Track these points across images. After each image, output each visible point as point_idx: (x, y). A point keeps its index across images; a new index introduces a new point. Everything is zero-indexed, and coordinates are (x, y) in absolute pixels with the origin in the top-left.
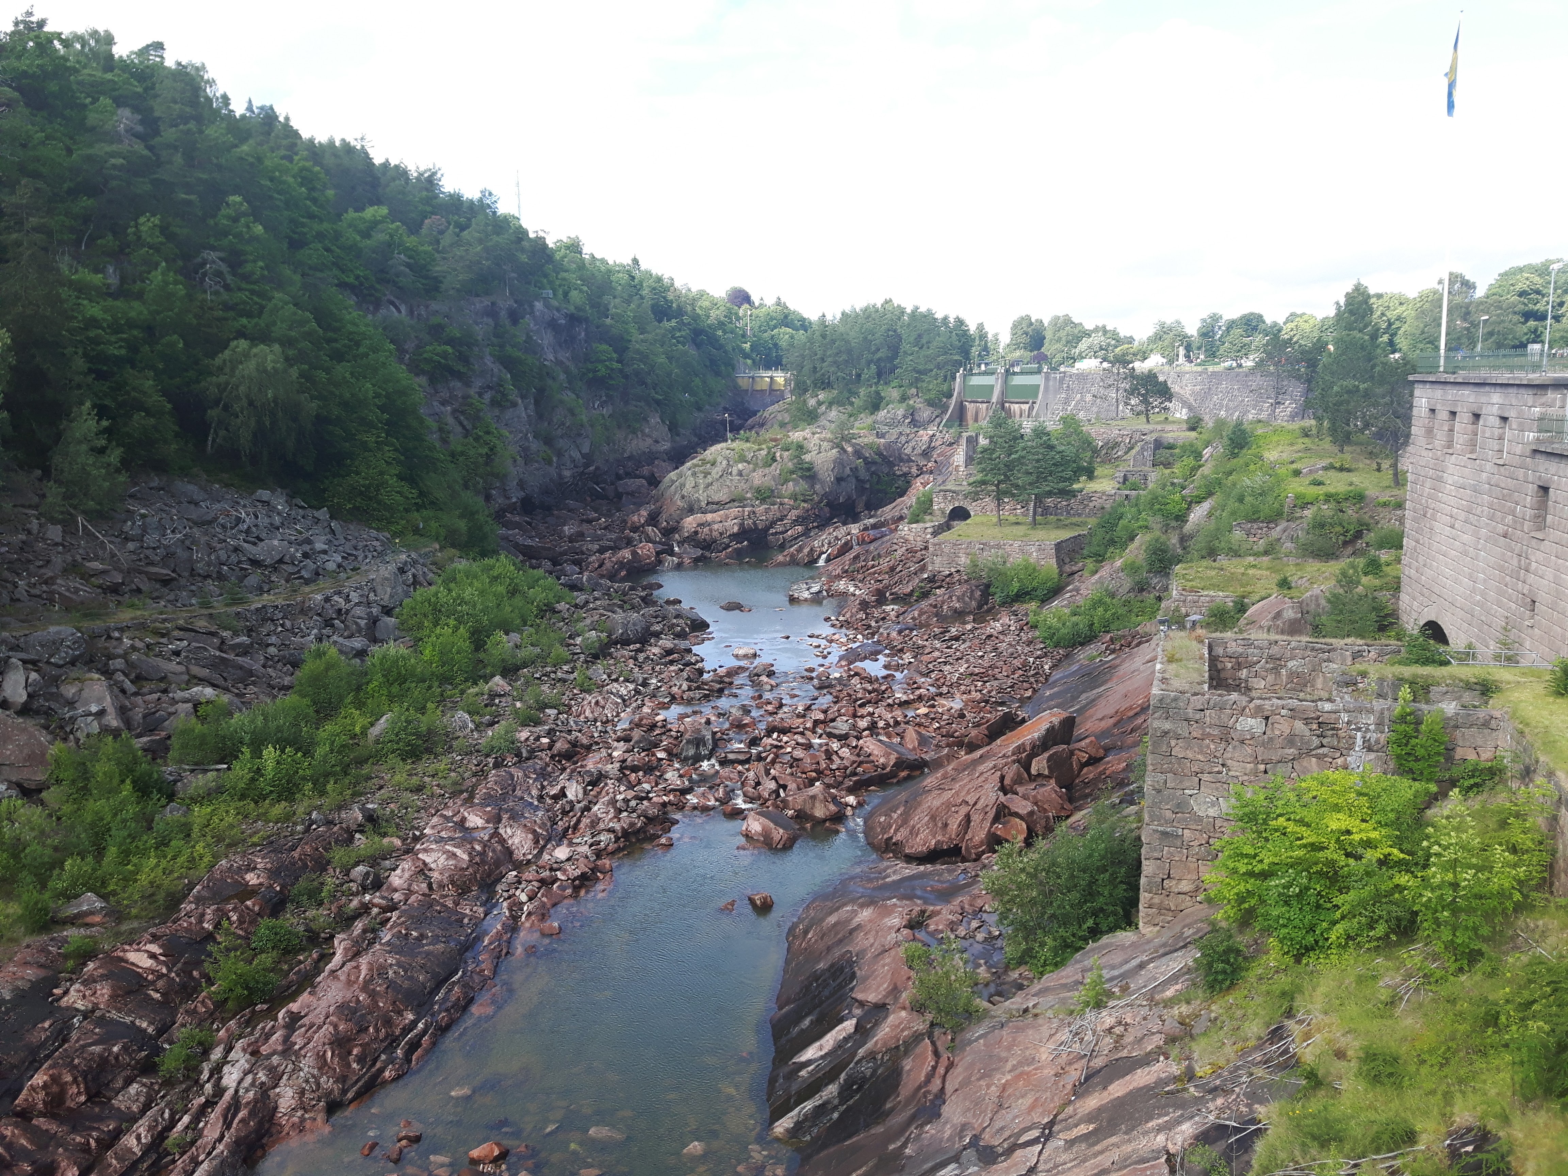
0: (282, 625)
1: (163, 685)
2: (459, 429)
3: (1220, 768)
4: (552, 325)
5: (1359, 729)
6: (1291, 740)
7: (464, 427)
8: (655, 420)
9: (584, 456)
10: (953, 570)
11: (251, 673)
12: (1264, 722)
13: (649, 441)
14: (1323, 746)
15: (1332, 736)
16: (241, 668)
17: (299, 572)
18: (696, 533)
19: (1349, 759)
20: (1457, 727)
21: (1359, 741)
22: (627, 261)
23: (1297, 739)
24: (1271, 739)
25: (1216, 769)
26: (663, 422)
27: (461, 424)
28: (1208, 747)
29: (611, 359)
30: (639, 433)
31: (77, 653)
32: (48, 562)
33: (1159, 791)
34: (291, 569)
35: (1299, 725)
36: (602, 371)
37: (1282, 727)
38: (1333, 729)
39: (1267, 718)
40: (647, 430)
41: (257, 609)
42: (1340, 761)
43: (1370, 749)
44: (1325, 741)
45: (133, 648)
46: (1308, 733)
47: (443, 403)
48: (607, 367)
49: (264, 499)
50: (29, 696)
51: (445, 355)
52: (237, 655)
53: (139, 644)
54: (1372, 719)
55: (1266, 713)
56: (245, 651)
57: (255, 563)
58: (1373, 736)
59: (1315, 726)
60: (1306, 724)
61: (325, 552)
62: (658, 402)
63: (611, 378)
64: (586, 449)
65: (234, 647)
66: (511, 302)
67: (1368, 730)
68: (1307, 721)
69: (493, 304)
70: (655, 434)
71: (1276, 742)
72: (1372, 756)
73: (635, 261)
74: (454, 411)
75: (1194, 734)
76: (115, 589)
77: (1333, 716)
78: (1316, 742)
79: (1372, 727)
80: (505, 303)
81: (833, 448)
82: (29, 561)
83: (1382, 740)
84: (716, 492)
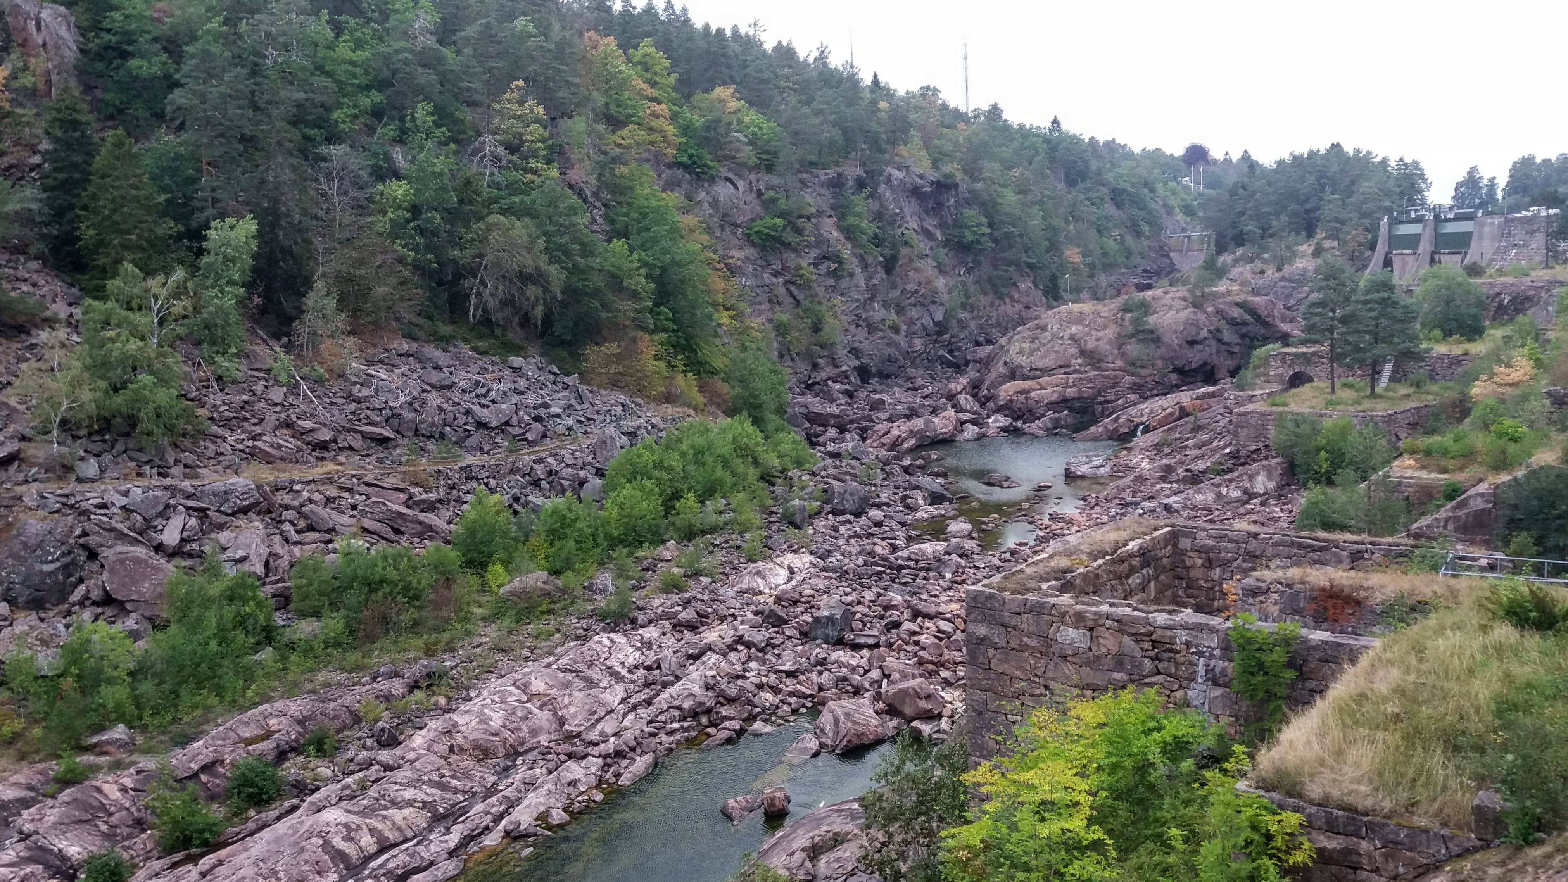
0: (486, 484)
1: (328, 536)
2: (789, 300)
3: (1043, 690)
4: (915, 192)
5: (1200, 654)
6: (1119, 662)
7: (795, 298)
8: (1025, 284)
9: (936, 324)
10: (1261, 445)
11: (430, 528)
12: (1088, 633)
13: (1018, 307)
14: (1159, 673)
15: (1169, 660)
16: (420, 523)
17: (524, 434)
18: (1011, 401)
19: (1190, 693)
20: (1327, 661)
21: (1201, 670)
22: (1045, 123)
23: (1127, 660)
24: (1097, 658)
25: (1038, 692)
26: (1036, 286)
27: (791, 294)
28: (1026, 661)
29: (979, 225)
30: (1007, 300)
31: (246, 503)
32: (262, 420)
33: (980, 713)
34: (517, 431)
35: (1127, 640)
36: (969, 237)
37: (1108, 643)
38: (1171, 651)
39: (1091, 629)
40: (1016, 296)
41: (461, 469)
42: (1179, 694)
43: (1215, 683)
44: (1162, 666)
45: (311, 501)
46: (1138, 654)
47: (776, 274)
48: (975, 233)
49: (515, 365)
50: (182, 540)
51: (774, 228)
52: (422, 511)
53: (317, 497)
54: (1215, 643)
55: (1090, 623)
56: (431, 507)
57: (481, 425)
58: (1220, 665)
59: (1147, 645)
60: (1137, 641)
61: (558, 416)
62: (1031, 266)
63: (978, 242)
64: (939, 316)
65: (417, 503)
66: (859, 172)
67: (1212, 656)
68: (1137, 637)
69: (840, 175)
70: (1025, 300)
71: (1104, 661)
72: (1218, 692)
73: (1055, 122)
74: (786, 282)
75: (1013, 644)
76: (323, 446)
77: (1169, 633)
78: (1148, 665)
79: (1217, 652)
80: (853, 171)
81: (1186, 308)
82: (246, 419)
83: (1229, 671)
84: (1042, 357)
